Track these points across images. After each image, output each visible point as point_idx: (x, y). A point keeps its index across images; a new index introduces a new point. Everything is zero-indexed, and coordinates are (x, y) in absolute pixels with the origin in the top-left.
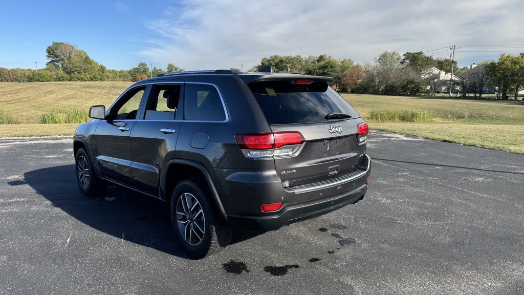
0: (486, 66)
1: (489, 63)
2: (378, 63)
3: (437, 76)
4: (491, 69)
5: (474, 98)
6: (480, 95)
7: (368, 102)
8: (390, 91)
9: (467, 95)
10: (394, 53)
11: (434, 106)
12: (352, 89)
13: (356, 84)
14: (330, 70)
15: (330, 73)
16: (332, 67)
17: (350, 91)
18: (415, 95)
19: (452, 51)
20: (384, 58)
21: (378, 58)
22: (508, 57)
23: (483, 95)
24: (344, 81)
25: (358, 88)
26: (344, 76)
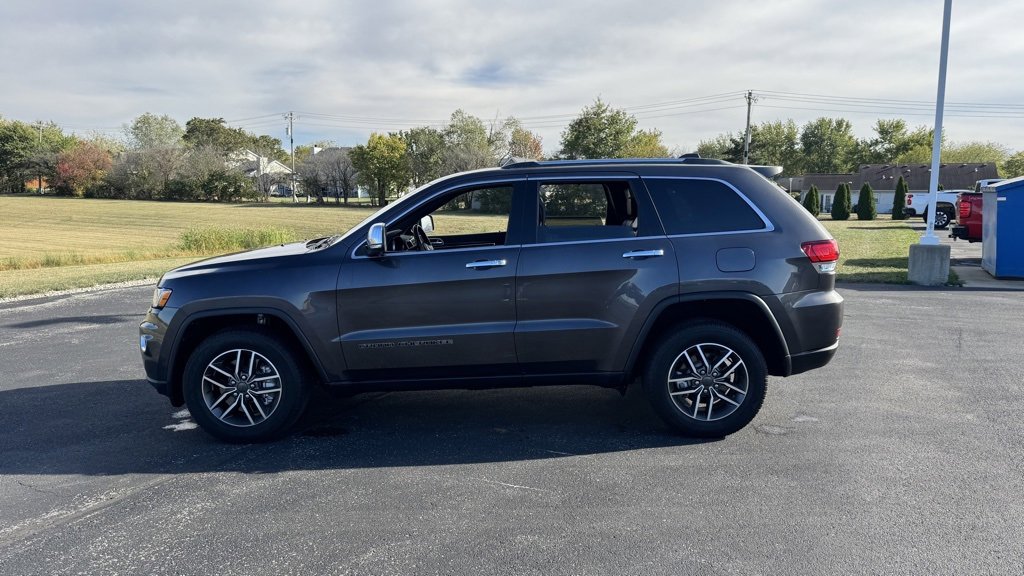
0: (351, 152)
1: (353, 145)
2: (131, 136)
3: (255, 166)
4: (360, 157)
5: (337, 205)
6: (346, 200)
7: (145, 217)
8: (177, 192)
9: (325, 199)
10: (165, 119)
11: (286, 221)
12: (87, 189)
13: (94, 179)
14: (20, 145)
15: (22, 153)
16: (23, 139)
17: (80, 193)
18: (229, 201)
19: (288, 120)
20: (143, 127)
21: (132, 125)
22: (380, 138)
23: (350, 200)
24: (65, 171)
25: (101, 187)
26: (64, 160)
